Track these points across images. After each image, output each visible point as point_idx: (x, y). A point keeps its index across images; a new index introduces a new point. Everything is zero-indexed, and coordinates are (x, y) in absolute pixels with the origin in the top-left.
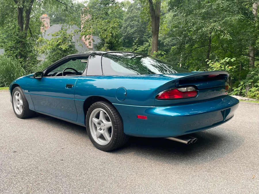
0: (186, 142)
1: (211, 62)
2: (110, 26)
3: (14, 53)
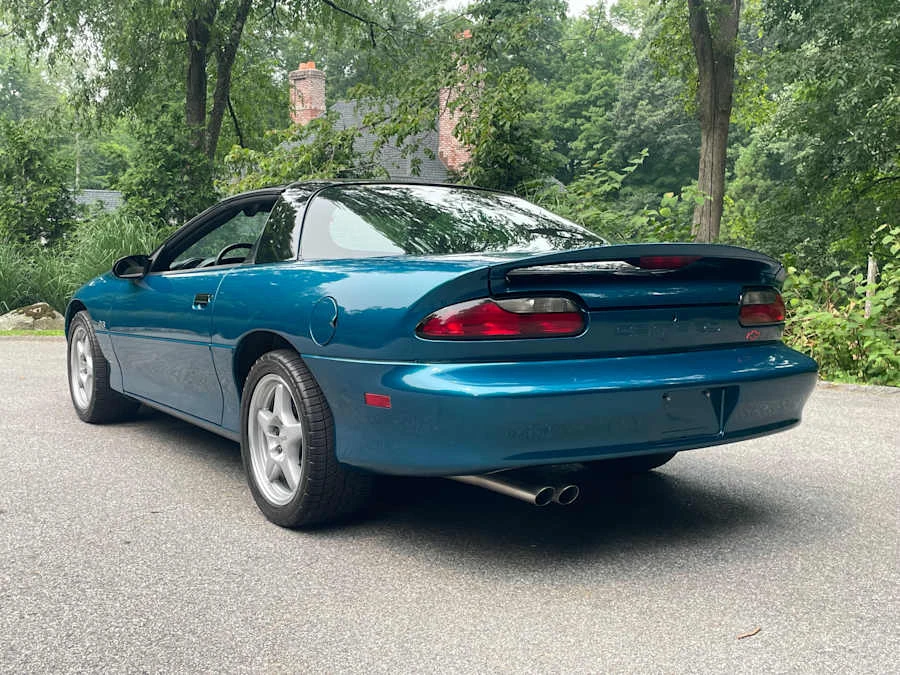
0: (531, 496)
2: (493, 97)
3: (154, 205)
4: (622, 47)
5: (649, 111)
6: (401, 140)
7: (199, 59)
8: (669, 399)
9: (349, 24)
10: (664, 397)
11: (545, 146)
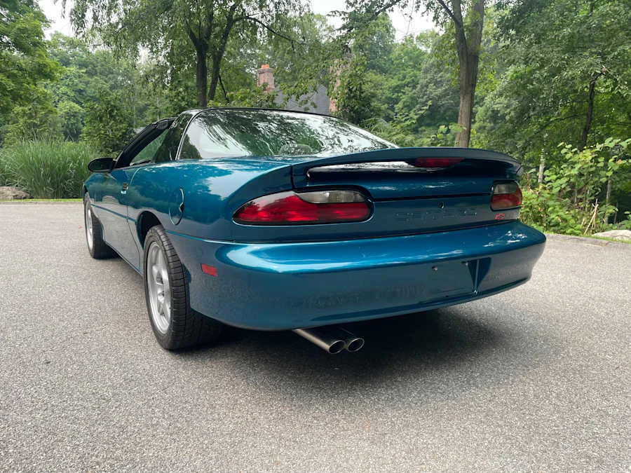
0: (326, 346)
1: (572, 148)
4: (422, 57)
5: (435, 89)
6: (298, 97)
7: (202, 58)
8: (436, 269)
9: (281, 41)
10: (433, 267)
11: (383, 107)
